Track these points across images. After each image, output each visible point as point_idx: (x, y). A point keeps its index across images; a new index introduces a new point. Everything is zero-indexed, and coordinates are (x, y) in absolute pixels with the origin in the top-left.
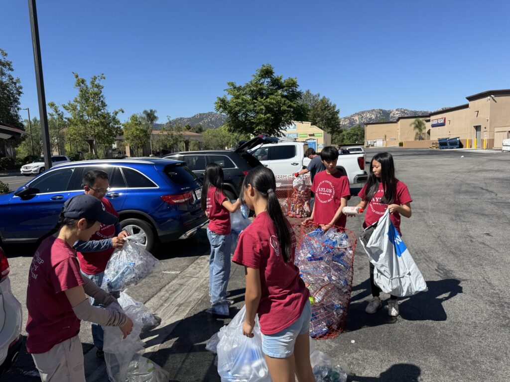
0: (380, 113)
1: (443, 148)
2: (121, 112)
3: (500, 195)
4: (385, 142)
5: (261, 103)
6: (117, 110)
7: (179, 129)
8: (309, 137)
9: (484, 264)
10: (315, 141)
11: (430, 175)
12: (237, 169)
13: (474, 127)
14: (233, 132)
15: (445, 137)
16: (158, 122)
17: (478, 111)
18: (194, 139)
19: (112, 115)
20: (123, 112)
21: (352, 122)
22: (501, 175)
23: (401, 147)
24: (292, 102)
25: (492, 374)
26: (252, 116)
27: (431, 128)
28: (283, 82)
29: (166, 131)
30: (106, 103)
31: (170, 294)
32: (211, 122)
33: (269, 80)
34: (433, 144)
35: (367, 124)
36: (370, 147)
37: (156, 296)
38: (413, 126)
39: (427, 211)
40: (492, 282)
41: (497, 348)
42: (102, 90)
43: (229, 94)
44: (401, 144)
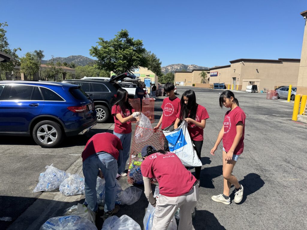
0: (182, 67)
1: (216, 89)
2: (19, 50)
3: (250, 115)
4: (185, 83)
5: (120, 53)
6: (16, 48)
7: (59, 64)
8: (146, 77)
9: (249, 150)
10: (150, 79)
11: (212, 103)
12: (110, 93)
13: (233, 78)
14: (101, 70)
15: (217, 82)
16: (44, 59)
17: (235, 70)
18: (69, 72)
19: (12, 51)
20: (21, 50)
21: (167, 70)
22: (248, 105)
23: (194, 87)
24: (139, 54)
25: (264, 204)
26: (113, 61)
27: (210, 77)
28: (134, 42)
29: (51, 65)
30: (8, 43)
31: (78, 168)
32: (80, 62)
33: (125, 39)
34: (211, 86)
35: (176, 72)
36: (177, 86)
37: (69, 169)
38: (201, 75)
39: (215, 122)
40: (255, 159)
41: (264, 191)
42: (5, 33)
43: (99, 45)
44: (194, 85)
